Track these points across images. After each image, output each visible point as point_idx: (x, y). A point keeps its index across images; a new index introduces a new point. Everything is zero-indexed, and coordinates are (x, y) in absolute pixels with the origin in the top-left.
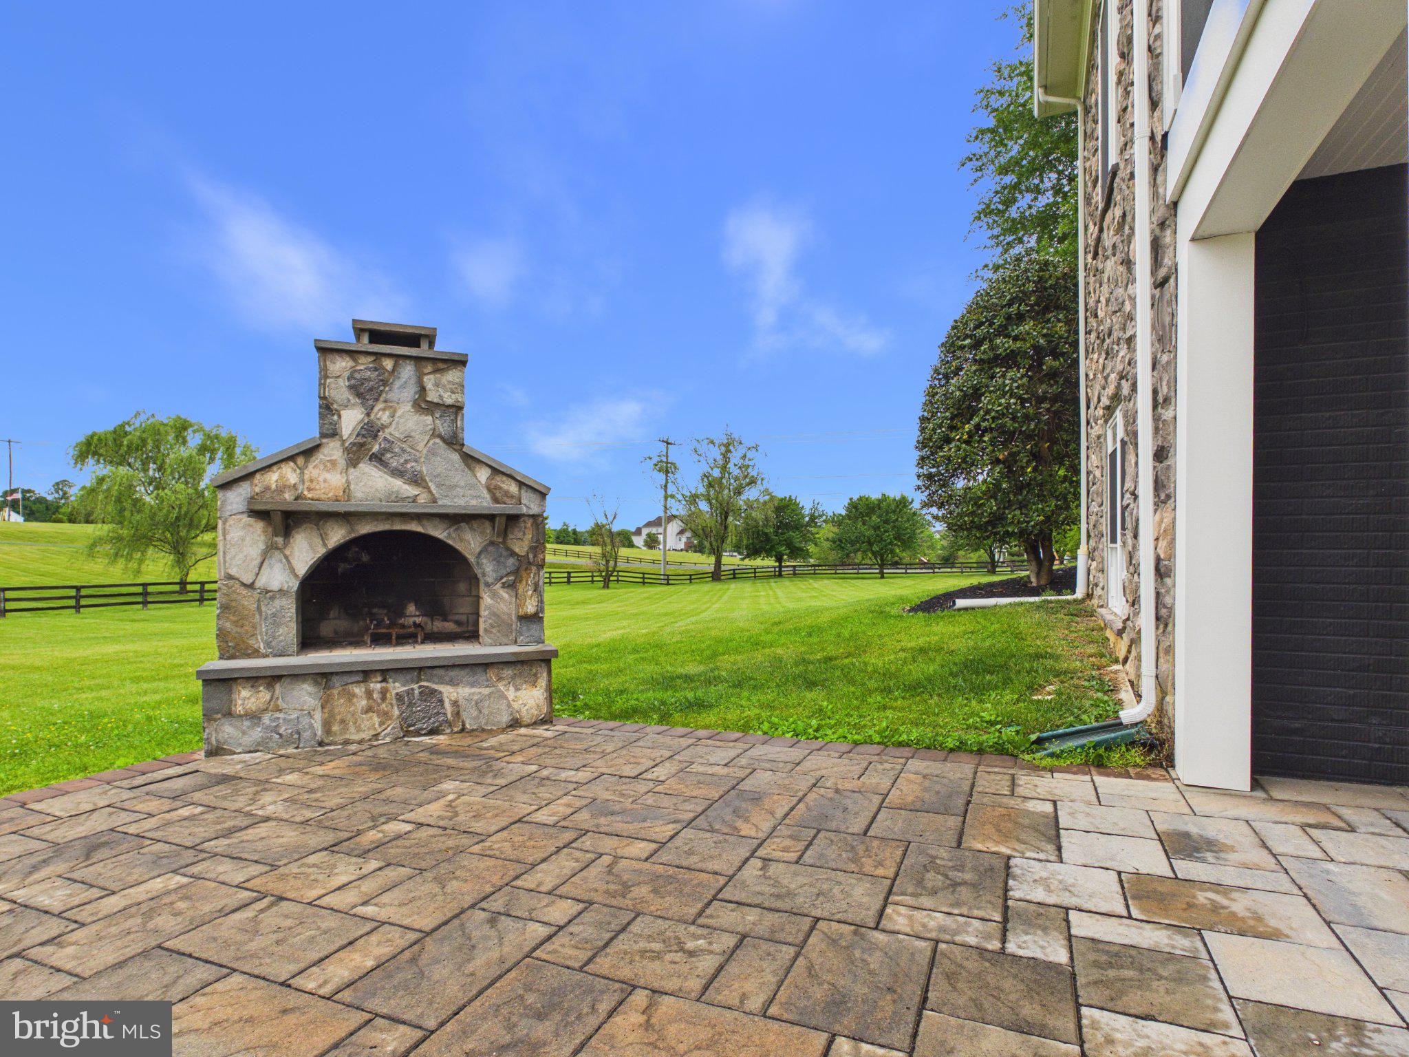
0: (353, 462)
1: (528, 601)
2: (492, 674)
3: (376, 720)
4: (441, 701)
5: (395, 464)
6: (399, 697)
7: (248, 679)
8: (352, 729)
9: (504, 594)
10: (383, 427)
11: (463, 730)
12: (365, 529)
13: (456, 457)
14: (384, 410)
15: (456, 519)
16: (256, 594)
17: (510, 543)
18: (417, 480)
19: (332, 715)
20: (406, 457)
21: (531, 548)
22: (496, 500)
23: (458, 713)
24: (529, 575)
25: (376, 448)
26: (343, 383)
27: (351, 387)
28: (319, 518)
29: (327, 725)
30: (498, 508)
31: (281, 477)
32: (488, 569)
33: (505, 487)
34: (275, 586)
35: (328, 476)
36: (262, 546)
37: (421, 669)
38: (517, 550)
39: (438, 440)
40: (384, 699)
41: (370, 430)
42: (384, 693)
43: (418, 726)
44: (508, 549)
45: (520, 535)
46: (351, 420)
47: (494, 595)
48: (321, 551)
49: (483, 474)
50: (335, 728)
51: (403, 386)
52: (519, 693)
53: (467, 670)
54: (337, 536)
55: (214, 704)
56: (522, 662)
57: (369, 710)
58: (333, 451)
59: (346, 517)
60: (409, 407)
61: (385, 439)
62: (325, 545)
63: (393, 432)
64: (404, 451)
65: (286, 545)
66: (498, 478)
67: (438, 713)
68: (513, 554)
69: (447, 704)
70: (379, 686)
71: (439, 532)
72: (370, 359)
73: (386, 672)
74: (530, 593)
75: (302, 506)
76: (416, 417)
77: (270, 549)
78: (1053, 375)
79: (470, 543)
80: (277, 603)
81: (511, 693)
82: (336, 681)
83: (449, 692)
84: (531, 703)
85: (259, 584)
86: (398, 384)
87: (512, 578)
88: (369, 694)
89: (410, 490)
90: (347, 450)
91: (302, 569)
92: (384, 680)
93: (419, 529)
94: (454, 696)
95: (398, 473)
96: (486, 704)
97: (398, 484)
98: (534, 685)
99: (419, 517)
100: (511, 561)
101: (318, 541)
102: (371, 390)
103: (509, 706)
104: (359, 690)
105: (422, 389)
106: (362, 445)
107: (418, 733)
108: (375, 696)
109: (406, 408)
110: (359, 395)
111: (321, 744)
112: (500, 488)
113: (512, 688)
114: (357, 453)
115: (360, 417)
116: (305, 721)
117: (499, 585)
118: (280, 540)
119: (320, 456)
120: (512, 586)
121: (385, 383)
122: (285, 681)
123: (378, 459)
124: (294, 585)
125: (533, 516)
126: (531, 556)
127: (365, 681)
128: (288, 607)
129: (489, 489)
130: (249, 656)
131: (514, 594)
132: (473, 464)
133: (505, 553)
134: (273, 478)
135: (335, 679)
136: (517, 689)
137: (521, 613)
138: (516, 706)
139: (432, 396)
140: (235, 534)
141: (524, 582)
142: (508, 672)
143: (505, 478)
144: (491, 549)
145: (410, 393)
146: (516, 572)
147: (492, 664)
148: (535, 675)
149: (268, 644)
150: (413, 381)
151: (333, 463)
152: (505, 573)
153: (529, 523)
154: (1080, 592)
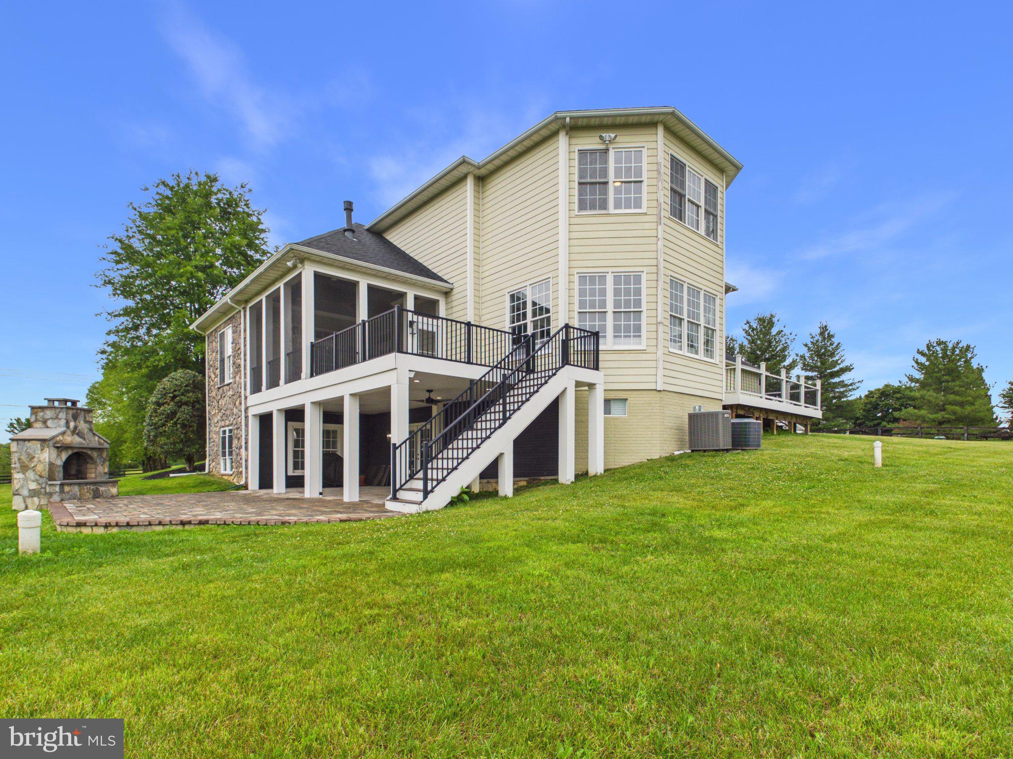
0: (73, 435)
1: (106, 469)
3: (89, 494)
4: (99, 491)
5: (80, 435)
6: (92, 490)
7: (67, 484)
8: (84, 496)
9: (101, 467)
10: (78, 427)
12: (75, 451)
13: (92, 434)
14: (78, 422)
15: (92, 449)
16: (55, 466)
17: (102, 455)
18: (84, 439)
19: (81, 493)
20: (83, 434)
22: (99, 445)
25: (77, 431)
27: (72, 417)
28: (67, 448)
29: (80, 495)
30: (100, 447)
31: (60, 438)
32: (98, 461)
34: (59, 464)
35: (68, 438)
36: (56, 455)
39: (88, 430)
40: (90, 490)
41: (76, 428)
43: (96, 496)
45: (104, 453)
46: (72, 424)
47: (99, 467)
48: (67, 456)
49: (97, 439)
50: (82, 496)
52: (113, 489)
54: (70, 452)
57: (87, 492)
58: (69, 432)
59: (72, 448)
61: (79, 429)
62: (68, 454)
64: (82, 432)
65: (61, 454)
67: (99, 493)
68: (103, 457)
71: (89, 452)
75: (64, 445)
76: (84, 424)
77: (58, 455)
78: (198, 409)
79: (95, 454)
80: (60, 468)
84: (115, 492)
85: (55, 464)
89: (83, 442)
90: (72, 432)
91: (64, 460)
93: (85, 451)
94: (102, 490)
95: (81, 438)
97: (81, 440)
98: (115, 487)
99: (85, 448)
100: (102, 459)
104: (85, 487)
105: (85, 417)
106: (74, 431)
108: (88, 489)
109: (82, 422)
110: (73, 419)
113: (111, 488)
115: (74, 424)
116: (76, 494)
117: (100, 465)
118: (59, 453)
119: (67, 433)
120: (102, 465)
122: (73, 485)
123: (77, 434)
124: (62, 464)
126: (106, 458)
129: (98, 442)
131: (103, 467)
132: (95, 436)
133: (101, 457)
134: (58, 438)
137: (105, 472)
138: (112, 492)
139: (87, 419)
140: (51, 451)
142: (111, 484)
143: (101, 440)
144: (99, 456)
146: (103, 462)
149: (58, 478)
150: (84, 415)
151: (69, 435)
152: (101, 462)
153: (106, 451)
154: (207, 471)
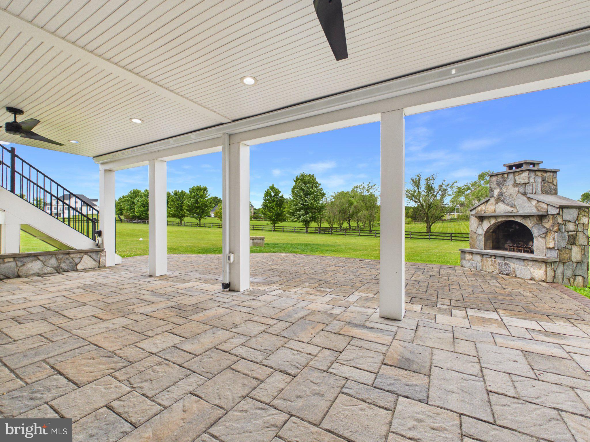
0: (497, 203)
1: (550, 243)
2: (526, 262)
3: (493, 268)
4: (510, 267)
5: (507, 202)
6: (499, 263)
7: (468, 252)
8: (488, 269)
9: (541, 240)
10: (504, 193)
11: (516, 276)
12: (500, 220)
13: (525, 198)
14: (504, 188)
15: (524, 217)
16: (476, 235)
17: (543, 224)
18: (513, 206)
19: (483, 264)
20: (510, 200)
21: (551, 225)
22: (539, 210)
23: (514, 271)
24: (551, 234)
25: (502, 199)
26: (495, 183)
27: (497, 184)
28: (489, 217)
29: (482, 266)
30: (539, 213)
31: (481, 208)
32: (535, 232)
33: (542, 206)
34: (480, 233)
35: (491, 207)
36: (477, 224)
37: (505, 257)
38: (546, 226)
39: (520, 194)
40: (495, 263)
41: (501, 194)
42: (495, 262)
43: (503, 272)
44: (543, 226)
45: (547, 221)
46: (496, 192)
47: (537, 240)
48: (489, 225)
49: (534, 203)
50: (484, 267)
51: (510, 181)
52: (534, 270)
53: (518, 260)
54: (493, 221)
55: (462, 256)
56: (536, 261)
57: (491, 265)
58: (492, 201)
59: (495, 217)
60: (511, 186)
61: (505, 196)
62: (490, 224)
63: (507, 194)
64: (510, 198)
65: (482, 224)
66: (539, 203)
67: (509, 270)
68: (544, 227)
69: (511, 268)
70: (494, 259)
71: (519, 220)
72: (501, 175)
73: (496, 256)
74: (551, 240)
75: (485, 215)
76: (513, 189)
77: (479, 224)
80: (480, 237)
81: (532, 270)
82: (485, 256)
83: (512, 265)
84: (539, 274)
85: (477, 233)
86: (508, 180)
87: (545, 235)
88: (492, 261)
89: (510, 209)
90: (495, 200)
91: (485, 230)
92: (495, 258)
93: (514, 220)
94: (513, 267)
95: (508, 205)
96: (523, 271)
97: (508, 208)
98: (540, 269)
99: (513, 216)
100: (544, 229)
101: (489, 223)
102: (501, 183)
103: (531, 273)
104: (489, 259)
105: (515, 181)
106: (499, 198)
107: (503, 274)
108: (493, 262)
110: (499, 185)
111: (481, 270)
112: (540, 206)
113: (532, 268)
114: (498, 200)
115: (499, 191)
116: (478, 264)
117: (539, 237)
118: (481, 223)
119: (489, 202)
120: (544, 238)
121: (505, 181)
122: (475, 254)
123: (503, 201)
124: (484, 233)
125: (553, 215)
126: (551, 228)
127: (491, 257)
128: (482, 238)
129: (536, 207)
130: (474, 248)
131: (545, 240)
132: (531, 200)
133: (541, 227)
134: (479, 208)
135: (484, 256)
136: (534, 269)
137: (548, 246)
138: (533, 274)
139: (518, 182)
140: (473, 221)
141: (549, 237)
142: (531, 263)
143: (542, 203)
144: (536, 225)
145: (512, 182)
146: (546, 233)
147: (526, 260)
148: (541, 266)
149: (478, 246)
150: (513, 179)
151: (492, 203)
152: (542, 233)
153: (551, 217)
